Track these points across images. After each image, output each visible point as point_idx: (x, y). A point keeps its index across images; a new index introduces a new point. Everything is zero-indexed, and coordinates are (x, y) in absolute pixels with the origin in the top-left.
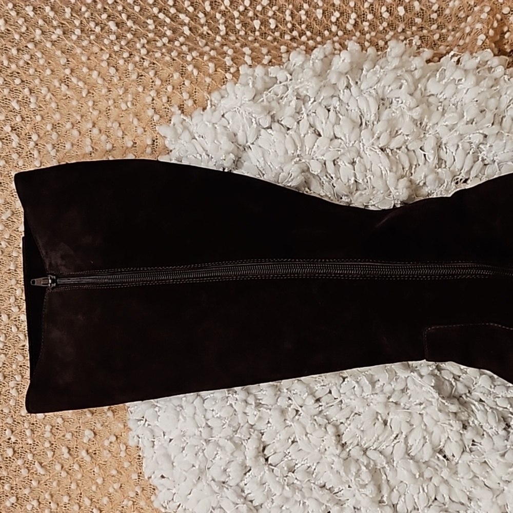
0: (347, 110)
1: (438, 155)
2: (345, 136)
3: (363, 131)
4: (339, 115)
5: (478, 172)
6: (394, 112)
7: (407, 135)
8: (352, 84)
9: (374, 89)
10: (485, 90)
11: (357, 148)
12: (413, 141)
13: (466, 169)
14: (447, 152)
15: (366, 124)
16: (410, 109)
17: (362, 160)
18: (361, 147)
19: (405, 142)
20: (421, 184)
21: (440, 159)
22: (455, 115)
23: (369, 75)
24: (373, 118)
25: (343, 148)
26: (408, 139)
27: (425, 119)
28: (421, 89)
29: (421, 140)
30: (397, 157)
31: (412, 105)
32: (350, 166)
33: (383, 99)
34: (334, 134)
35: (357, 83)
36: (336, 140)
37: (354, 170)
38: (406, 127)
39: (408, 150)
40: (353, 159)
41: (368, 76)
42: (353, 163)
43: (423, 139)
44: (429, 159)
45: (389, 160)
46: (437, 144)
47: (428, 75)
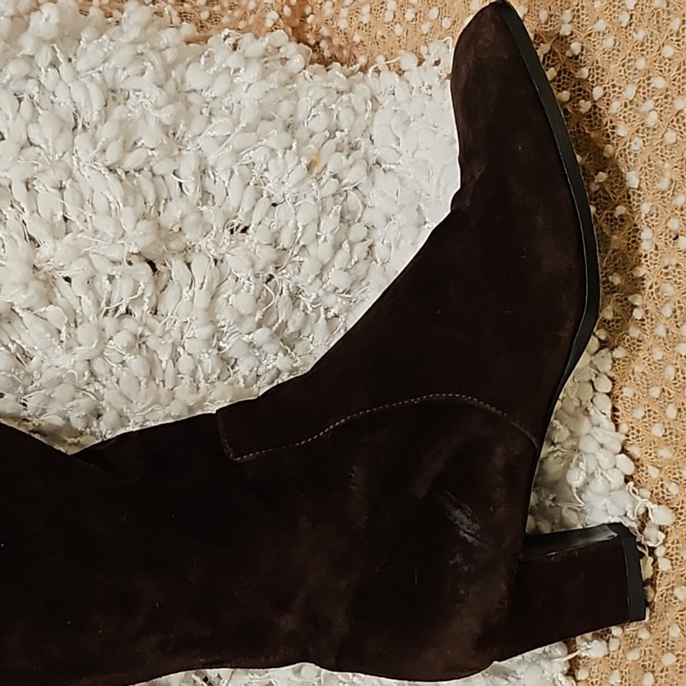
0: (52, 102)
1: (202, 186)
2: (46, 142)
3: (78, 137)
4: (38, 108)
5: (264, 213)
6: (130, 112)
7: (152, 149)
8: (61, 60)
9: (100, 72)
10: (276, 87)
11: (67, 165)
12: (162, 159)
13: (246, 208)
14: (215, 181)
15: (83, 126)
16: (158, 108)
17: (75, 184)
18: (75, 163)
19: (149, 159)
20: (176, 229)
21: (205, 192)
22: (227, 120)
23: (91, 48)
24: (95, 118)
25: (43, 162)
26: (154, 156)
27: (181, 126)
28: (175, 80)
29: (174, 158)
30: (135, 182)
31: (161, 102)
32: (56, 192)
33: (113, 91)
34: (28, 138)
35: (70, 60)
36: (31, 149)
37: (63, 199)
38: (149, 136)
39: (154, 175)
40: (61, 182)
41: (88, 50)
42: (61, 189)
43: (178, 159)
44: (188, 191)
45: (123, 186)
46: (199, 168)
47: (188, 60)
